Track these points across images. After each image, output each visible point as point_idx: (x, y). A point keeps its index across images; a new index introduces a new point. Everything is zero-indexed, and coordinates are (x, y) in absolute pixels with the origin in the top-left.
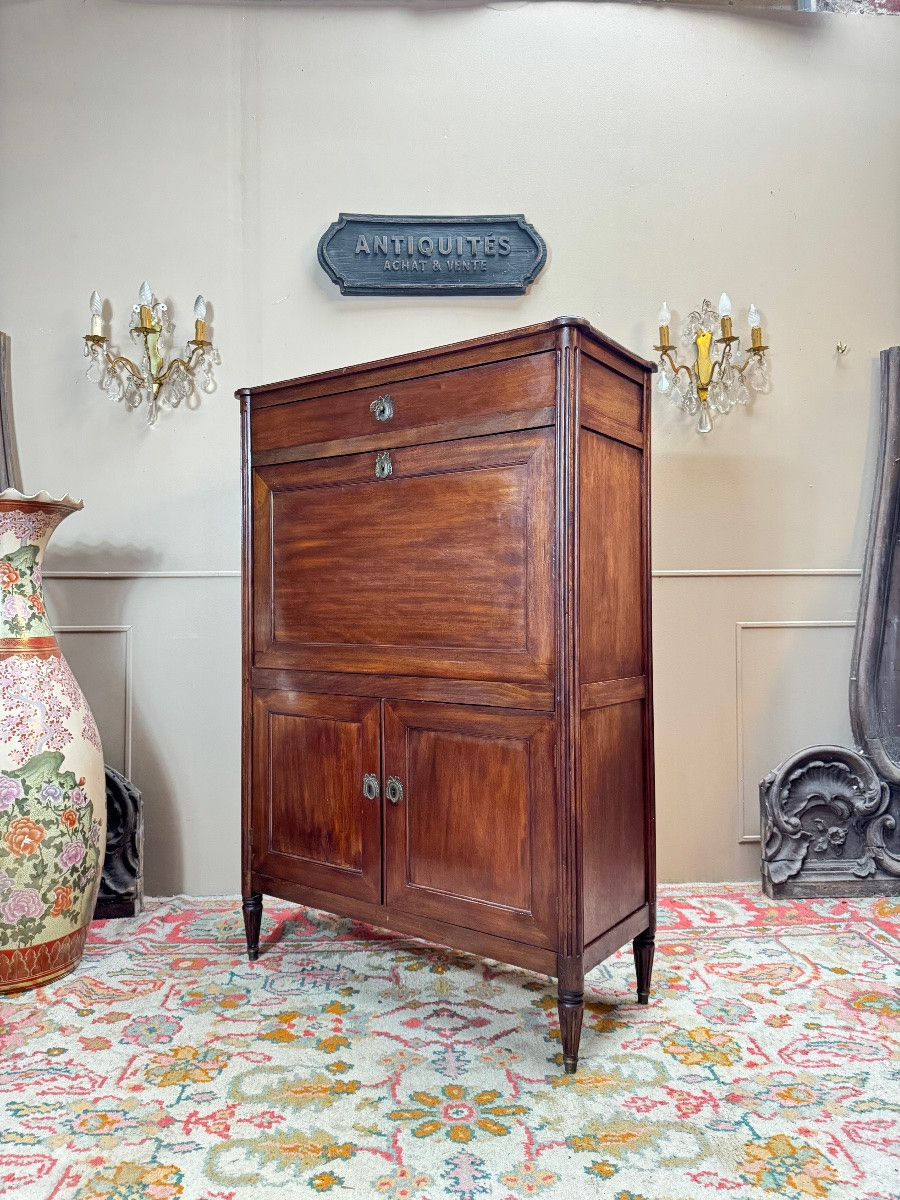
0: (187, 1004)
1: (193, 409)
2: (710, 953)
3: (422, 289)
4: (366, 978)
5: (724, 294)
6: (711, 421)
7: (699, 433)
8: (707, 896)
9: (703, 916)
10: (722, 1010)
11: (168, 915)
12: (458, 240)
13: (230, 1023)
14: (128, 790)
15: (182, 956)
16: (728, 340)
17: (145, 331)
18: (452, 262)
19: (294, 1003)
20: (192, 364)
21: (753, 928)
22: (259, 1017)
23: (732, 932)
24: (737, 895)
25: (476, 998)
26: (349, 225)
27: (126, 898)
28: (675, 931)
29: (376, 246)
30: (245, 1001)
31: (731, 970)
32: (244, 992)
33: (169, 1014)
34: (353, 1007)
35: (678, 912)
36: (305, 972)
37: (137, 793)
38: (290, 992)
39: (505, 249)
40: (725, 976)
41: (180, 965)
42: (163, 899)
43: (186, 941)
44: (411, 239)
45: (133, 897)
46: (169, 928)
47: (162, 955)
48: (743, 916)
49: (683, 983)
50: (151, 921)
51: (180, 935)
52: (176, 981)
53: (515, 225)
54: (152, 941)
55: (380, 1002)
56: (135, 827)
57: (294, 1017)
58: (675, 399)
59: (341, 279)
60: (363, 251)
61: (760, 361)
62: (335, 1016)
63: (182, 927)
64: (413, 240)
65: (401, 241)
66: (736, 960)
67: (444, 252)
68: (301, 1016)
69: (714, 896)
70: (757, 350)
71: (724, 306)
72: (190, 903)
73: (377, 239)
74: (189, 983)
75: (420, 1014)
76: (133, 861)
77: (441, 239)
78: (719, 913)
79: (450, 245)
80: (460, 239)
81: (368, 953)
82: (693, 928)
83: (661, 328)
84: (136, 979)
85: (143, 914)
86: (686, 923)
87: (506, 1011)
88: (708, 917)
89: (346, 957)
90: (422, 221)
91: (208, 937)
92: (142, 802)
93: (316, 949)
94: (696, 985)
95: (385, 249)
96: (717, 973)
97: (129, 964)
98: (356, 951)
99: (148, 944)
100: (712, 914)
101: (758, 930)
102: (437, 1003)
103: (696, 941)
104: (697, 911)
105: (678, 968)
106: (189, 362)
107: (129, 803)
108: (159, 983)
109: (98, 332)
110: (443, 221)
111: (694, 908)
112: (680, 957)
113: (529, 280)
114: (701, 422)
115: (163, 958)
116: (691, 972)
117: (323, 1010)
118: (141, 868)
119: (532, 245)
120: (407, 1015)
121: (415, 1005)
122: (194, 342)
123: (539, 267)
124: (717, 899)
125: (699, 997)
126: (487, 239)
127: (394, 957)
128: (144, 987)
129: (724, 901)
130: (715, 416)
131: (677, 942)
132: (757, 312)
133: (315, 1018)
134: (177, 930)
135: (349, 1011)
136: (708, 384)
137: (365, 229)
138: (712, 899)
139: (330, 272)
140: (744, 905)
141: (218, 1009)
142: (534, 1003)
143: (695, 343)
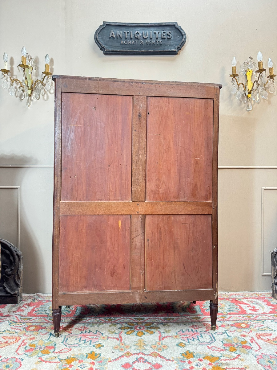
0: (27, 351)
1: (46, 100)
2: (257, 328)
3: (136, 52)
4: (108, 338)
5: (260, 52)
6: (252, 106)
7: (247, 111)
8: (250, 298)
9: (251, 308)
10: (269, 361)
11: (30, 303)
12: (150, 32)
13: (44, 363)
14: (16, 252)
15: (32, 324)
16: (261, 71)
17: (24, 67)
18: (148, 41)
19: (75, 352)
20: (44, 82)
21: (272, 315)
22: (57, 360)
23: (264, 317)
24: (262, 298)
25: (156, 351)
26: (107, 26)
27: (14, 296)
28: (240, 315)
29: (118, 35)
30: (53, 350)
31: (269, 337)
32: (53, 345)
33: (18, 357)
34: (100, 355)
35: (239, 306)
36: (82, 334)
37: (20, 253)
38: (74, 345)
39: (169, 36)
40: (266, 341)
41: (30, 329)
42: (31, 295)
43: (36, 316)
44: (132, 32)
45: (17, 295)
46: (30, 308)
47: (24, 323)
48: (268, 309)
49: (248, 344)
50: (23, 306)
51: (34, 313)
52: (26, 337)
53: (173, 26)
54: (21, 316)
55: (113, 353)
56: (19, 267)
57: (73, 361)
58: (238, 97)
59: (103, 48)
60: (112, 37)
61: (273, 81)
62: (92, 360)
63: (35, 309)
64: (133, 32)
65: (128, 33)
66: (269, 332)
67: (145, 37)
68: (76, 360)
69: (253, 298)
70: (272, 77)
71: (260, 57)
72: (41, 297)
73: (118, 33)
74: (31, 339)
75: (130, 360)
76: (18, 280)
77: (144, 32)
78: (257, 307)
79: (147, 34)
80: (151, 32)
81: (110, 324)
82: (247, 314)
83: (233, 67)
84: (9, 336)
85: (21, 302)
86: (244, 312)
87: (169, 360)
88: (252, 308)
89: (100, 326)
90: (136, 25)
91: (45, 314)
92: (22, 257)
93: (88, 321)
94: (254, 345)
95: (121, 36)
96: (262, 339)
97: (9, 328)
98: (105, 323)
99: (19, 317)
100: (254, 307)
101: (275, 316)
102: (138, 354)
103: (250, 321)
104: (247, 305)
105: (244, 336)
106: (43, 81)
107: (16, 257)
108: (18, 338)
109: (6, 68)
110: (145, 25)
111: (246, 304)
112: (244, 330)
113: (179, 49)
114: (248, 106)
115: (24, 325)
116: (251, 339)
117: (87, 357)
118: (22, 283)
119: (180, 34)
120: (124, 360)
121: (129, 355)
122: (44, 73)
123: (183, 43)
124: (254, 300)
125: (257, 353)
126: (162, 32)
127: (120, 326)
128: (11, 340)
129: (257, 301)
130: (253, 105)
131: (241, 321)
132: (271, 61)
133: (83, 361)
134: (33, 310)
135: (98, 357)
136: (251, 91)
137: (113, 28)
138: (252, 300)
139: (99, 45)
140: (266, 303)
141: (40, 355)
142: (182, 355)
143: (246, 75)
